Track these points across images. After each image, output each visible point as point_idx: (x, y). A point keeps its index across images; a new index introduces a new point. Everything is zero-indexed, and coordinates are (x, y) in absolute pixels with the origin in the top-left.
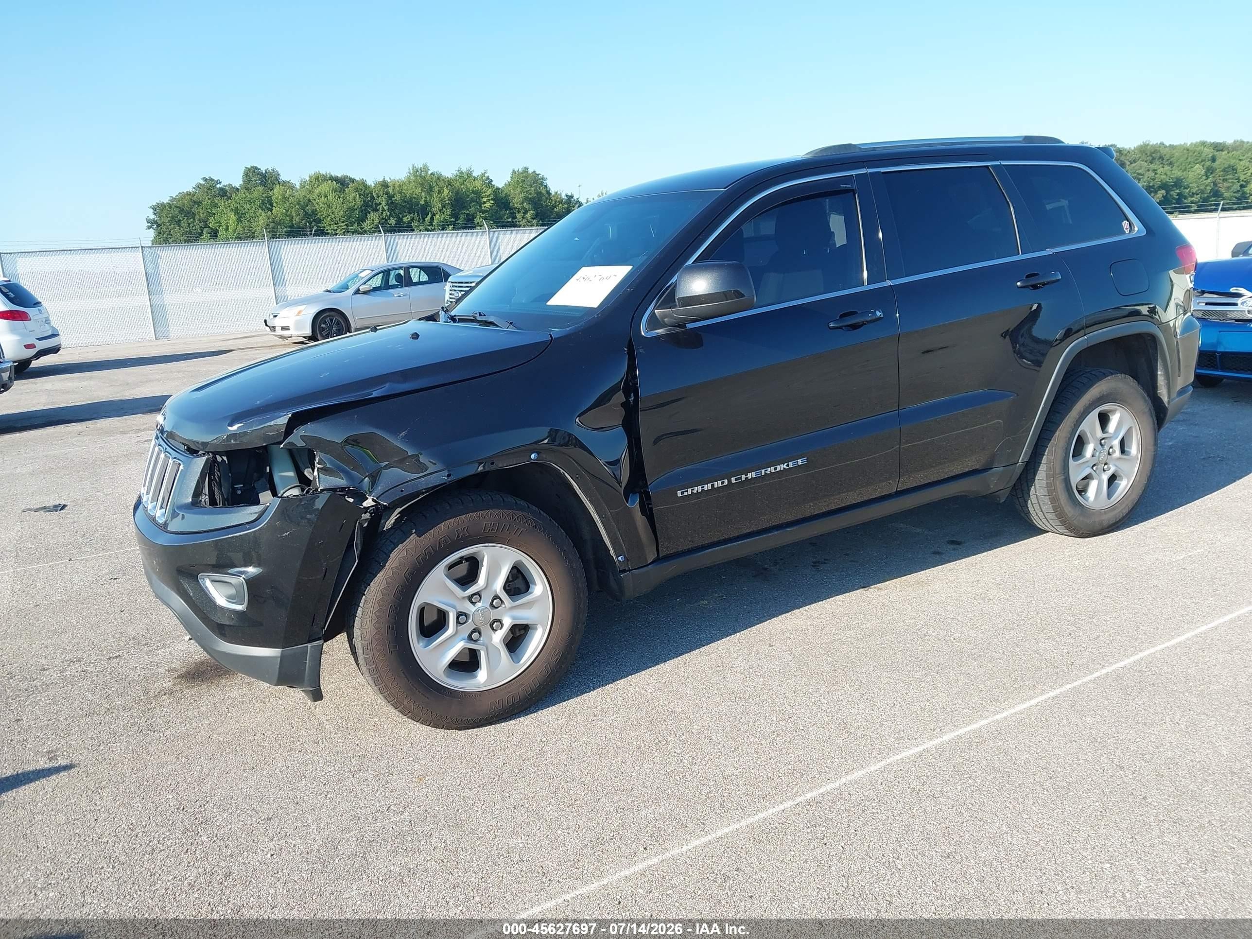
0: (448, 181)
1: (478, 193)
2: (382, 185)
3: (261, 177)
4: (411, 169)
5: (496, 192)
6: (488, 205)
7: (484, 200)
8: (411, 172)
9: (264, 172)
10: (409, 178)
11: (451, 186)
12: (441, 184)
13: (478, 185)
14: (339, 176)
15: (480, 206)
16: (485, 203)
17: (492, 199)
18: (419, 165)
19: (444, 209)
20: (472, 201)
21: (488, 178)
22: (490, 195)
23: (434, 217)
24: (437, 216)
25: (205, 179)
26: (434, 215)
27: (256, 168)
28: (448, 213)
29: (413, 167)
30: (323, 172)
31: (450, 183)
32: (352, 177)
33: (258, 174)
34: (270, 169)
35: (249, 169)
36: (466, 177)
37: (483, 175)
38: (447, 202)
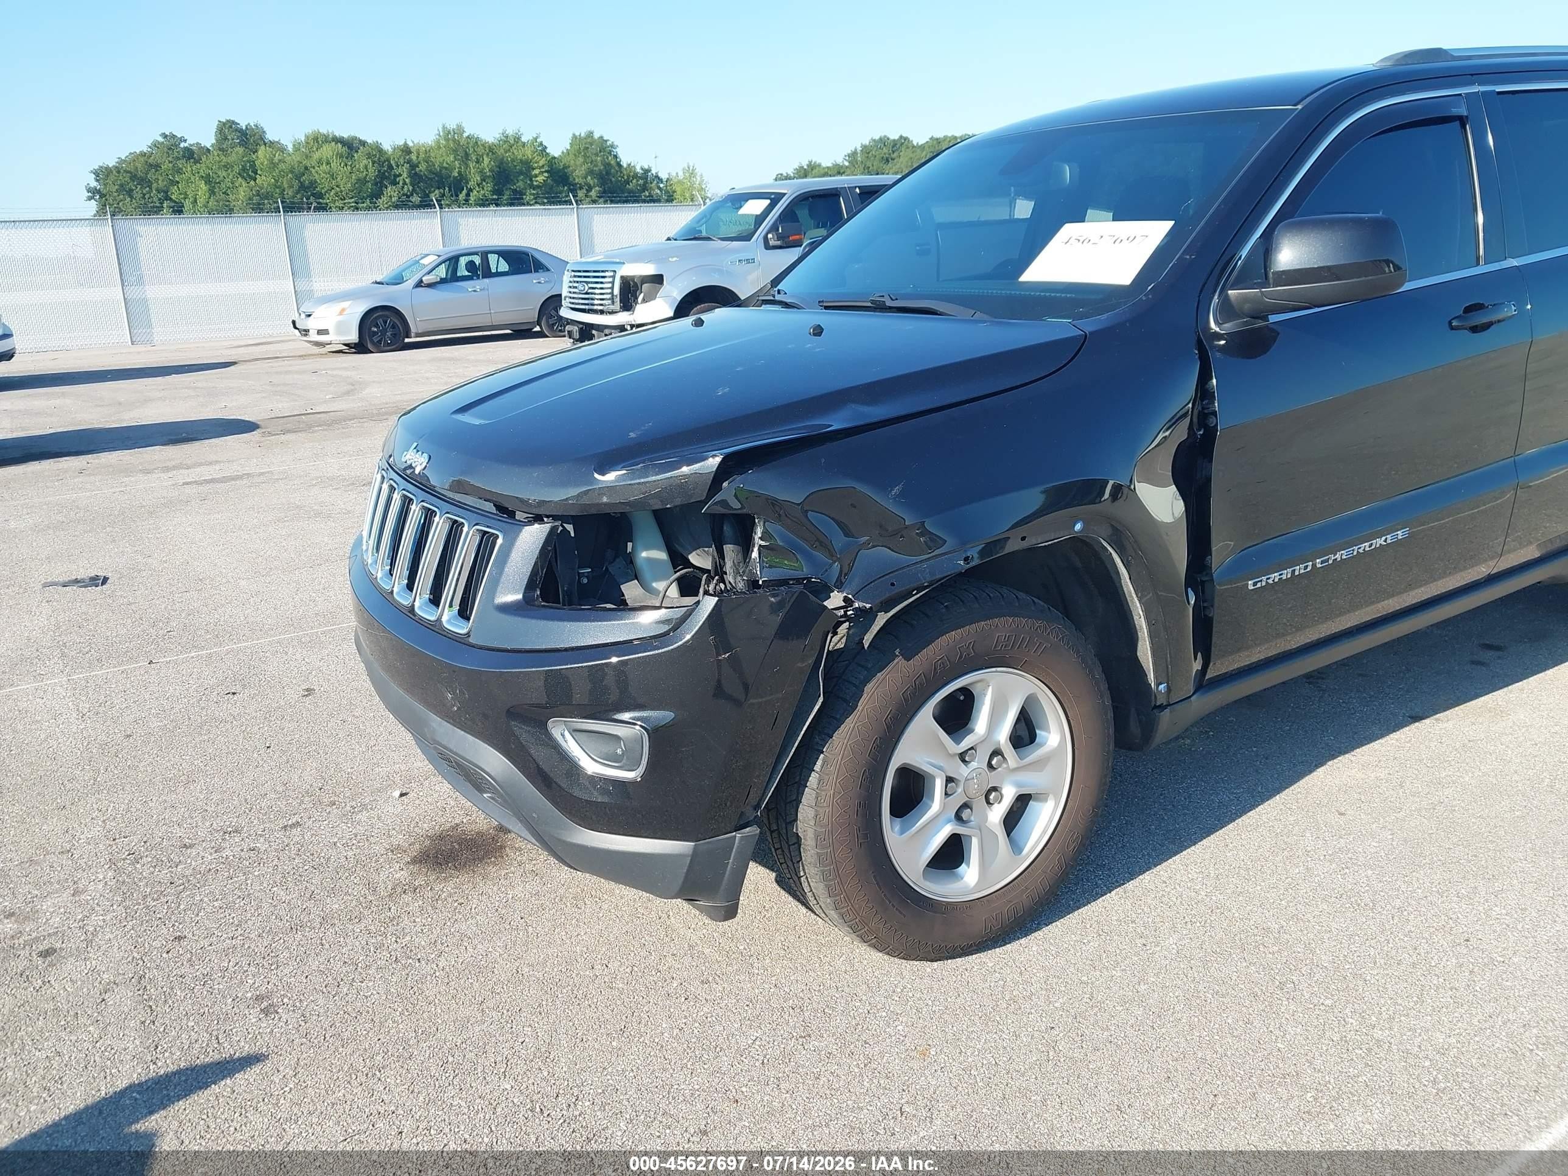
0: (490, 147)
1: (528, 163)
2: (402, 151)
3: (239, 134)
4: (441, 130)
5: (551, 162)
6: (540, 179)
7: (536, 172)
8: (441, 134)
9: (244, 128)
10: (438, 142)
11: (493, 153)
12: (480, 150)
13: (529, 153)
14: (346, 136)
15: (531, 180)
16: (536, 176)
17: (546, 171)
18: (452, 125)
19: (484, 183)
20: (521, 173)
21: (541, 144)
22: (543, 166)
23: (471, 194)
24: (475, 192)
25: (165, 136)
26: (470, 190)
27: (233, 122)
28: (489, 189)
29: (444, 127)
30: (324, 131)
31: (491, 149)
32: (362, 138)
33: (236, 130)
34: (252, 124)
35: (224, 124)
36: (513, 142)
37: (536, 139)
38: (488, 174)
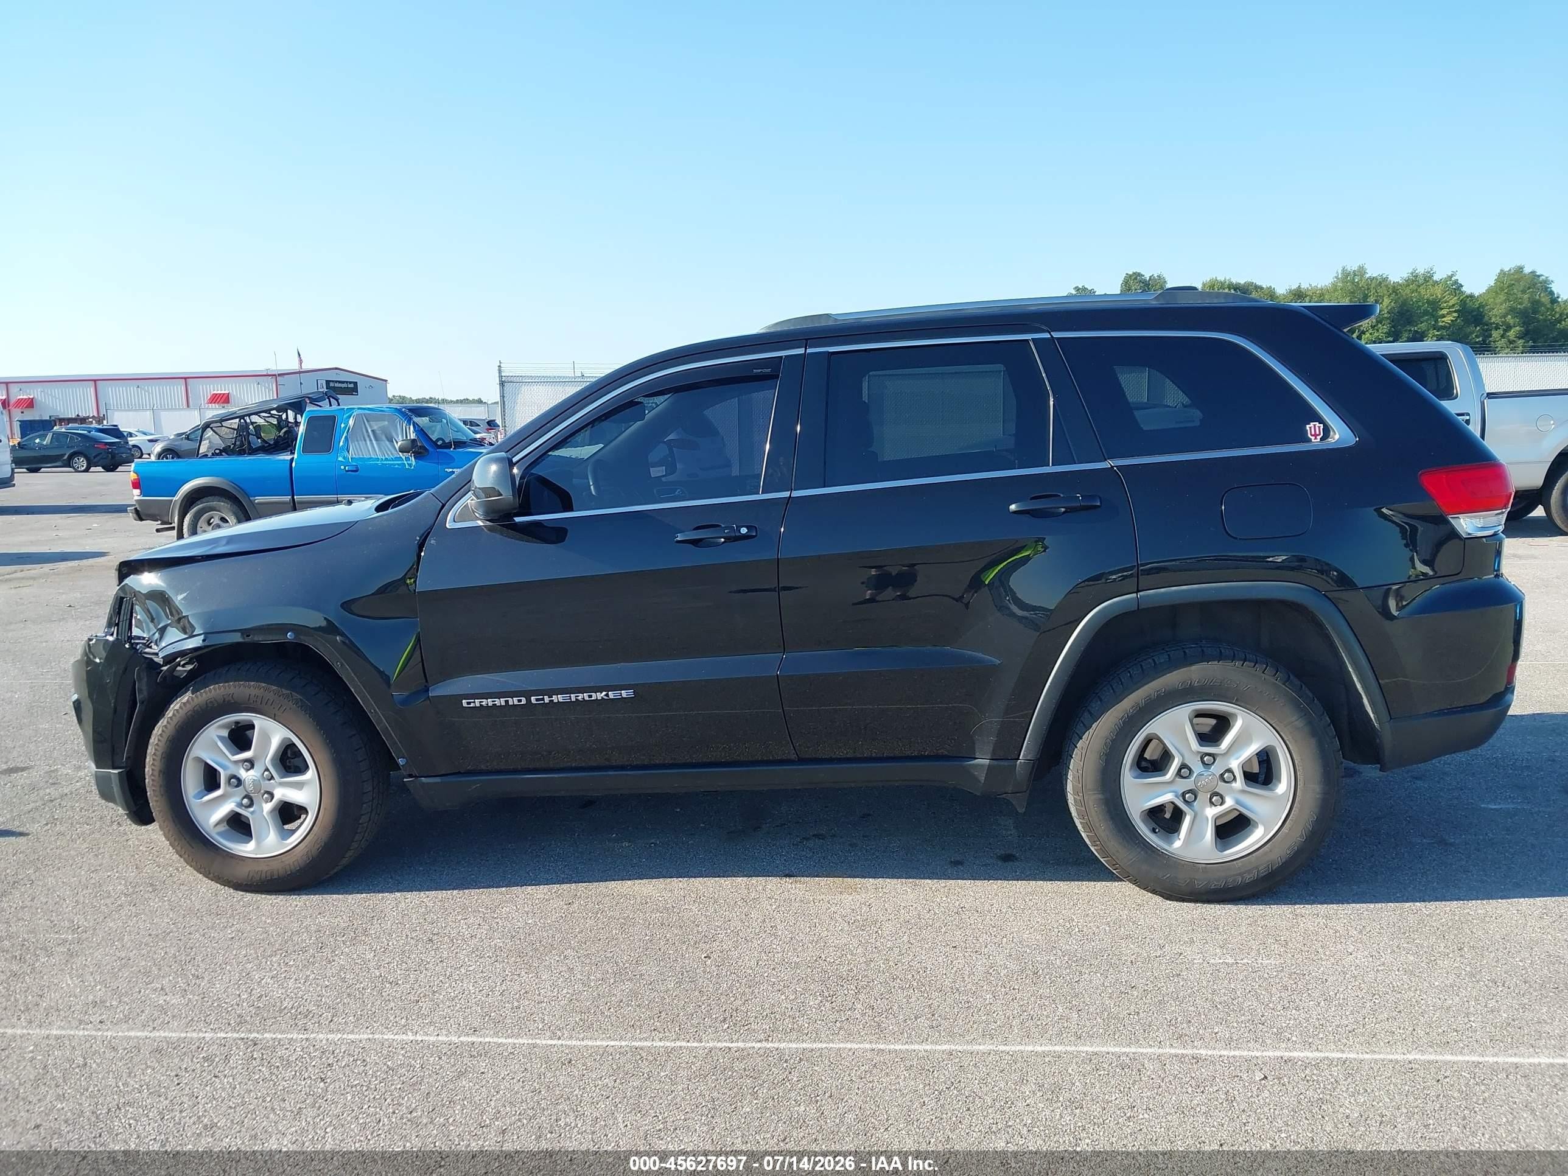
0: (1394, 287)
1: (1435, 305)
3: (1142, 285)
4: (1340, 272)
5: (1465, 301)
6: (1448, 319)
7: (1444, 312)
8: (1340, 276)
9: (1148, 279)
10: (1334, 285)
11: (1397, 294)
12: (1382, 291)
13: (1438, 292)
14: (1242, 282)
15: (1436, 321)
16: (1444, 316)
17: (1455, 312)
18: (1353, 267)
19: (1380, 325)
20: (1426, 313)
21: (1456, 282)
22: (1453, 305)
25: (1077, 289)
26: (1364, 333)
27: (1139, 274)
28: (1385, 331)
29: (1343, 269)
30: (1221, 278)
31: (1395, 290)
33: (1141, 281)
34: (1155, 276)
35: (1131, 276)
36: (1416, 281)
37: (1450, 277)
38: (1386, 315)
